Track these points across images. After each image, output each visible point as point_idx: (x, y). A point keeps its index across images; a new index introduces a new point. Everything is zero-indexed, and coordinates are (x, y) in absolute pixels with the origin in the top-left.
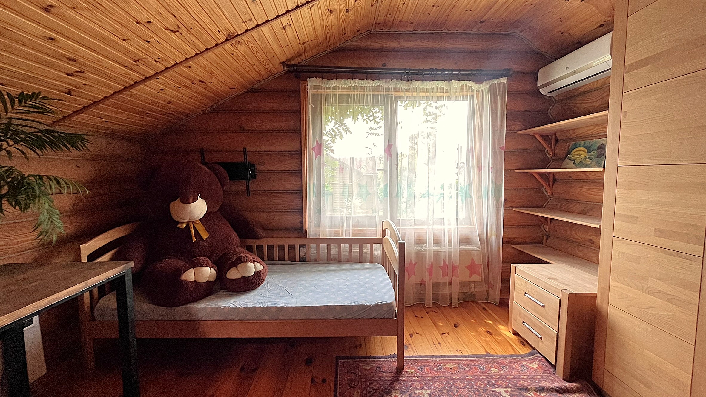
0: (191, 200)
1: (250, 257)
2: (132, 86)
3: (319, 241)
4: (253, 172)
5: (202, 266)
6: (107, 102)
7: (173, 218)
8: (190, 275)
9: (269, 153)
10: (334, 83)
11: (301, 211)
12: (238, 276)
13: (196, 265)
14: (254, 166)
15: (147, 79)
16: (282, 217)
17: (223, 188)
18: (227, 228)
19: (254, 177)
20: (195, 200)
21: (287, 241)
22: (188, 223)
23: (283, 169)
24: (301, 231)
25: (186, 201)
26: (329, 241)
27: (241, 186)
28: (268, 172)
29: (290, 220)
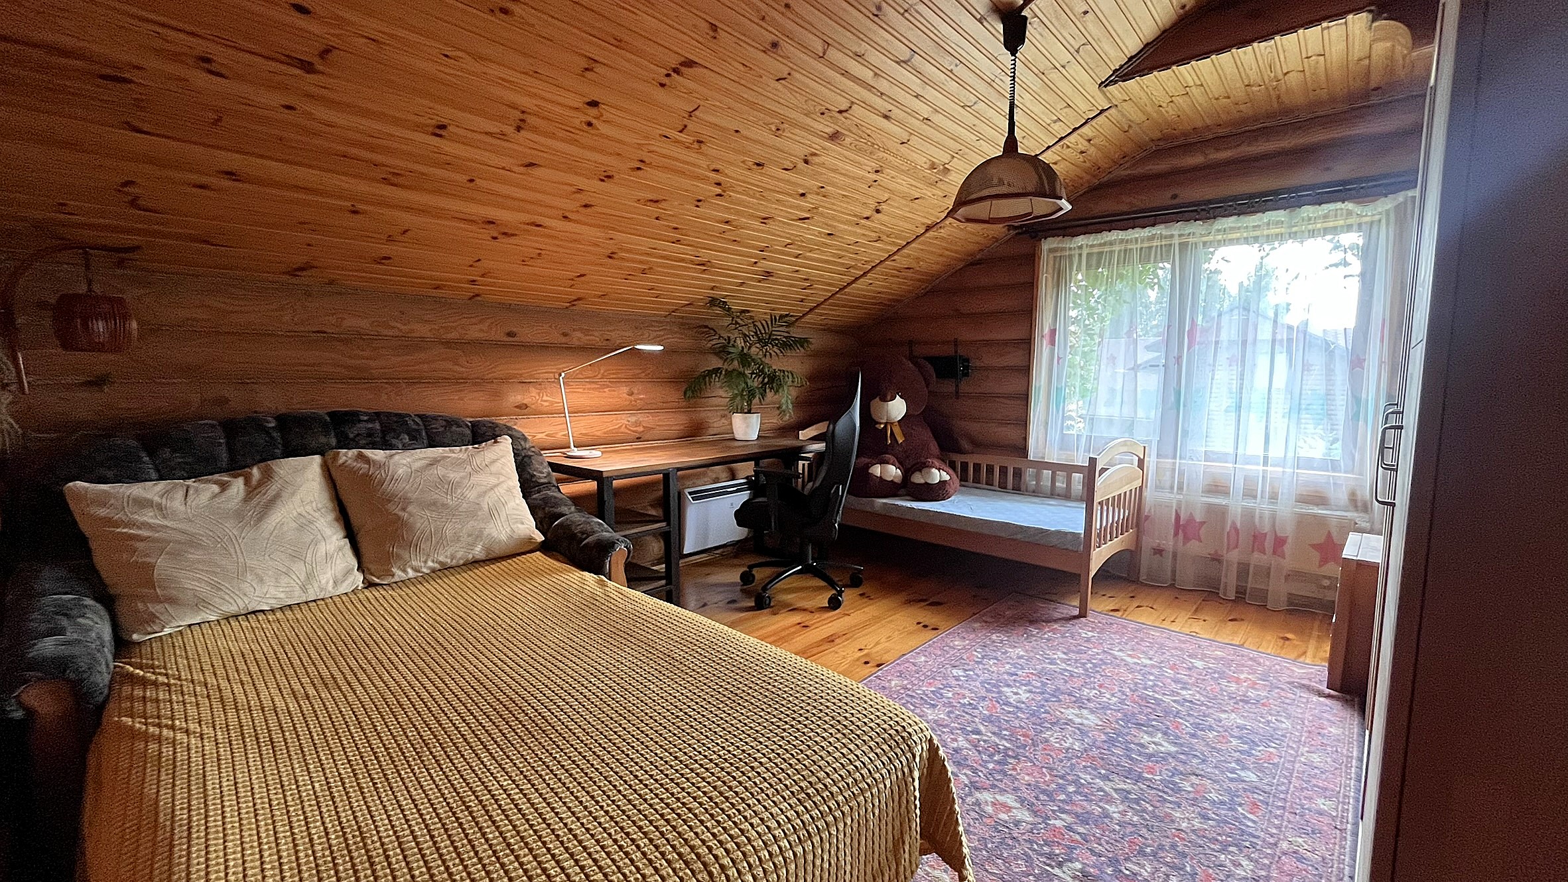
0: (889, 398)
1: (937, 464)
2: (845, 287)
3: (1042, 465)
4: (967, 368)
5: (888, 463)
6: (827, 303)
7: (873, 416)
8: (877, 470)
9: (988, 343)
10: (1081, 240)
11: (1024, 423)
12: (922, 481)
13: (883, 462)
14: (968, 360)
15: (857, 279)
16: (1000, 429)
17: (927, 387)
18: (926, 435)
19: (967, 375)
20: (893, 398)
21: (997, 461)
22: (886, 424)
23: (1006, 364)
24: (1021, 450)
25: (884, 399)
26: (1055, 467)
27: (948, 387)
28: (986, 369)
29: (1009, 434)
